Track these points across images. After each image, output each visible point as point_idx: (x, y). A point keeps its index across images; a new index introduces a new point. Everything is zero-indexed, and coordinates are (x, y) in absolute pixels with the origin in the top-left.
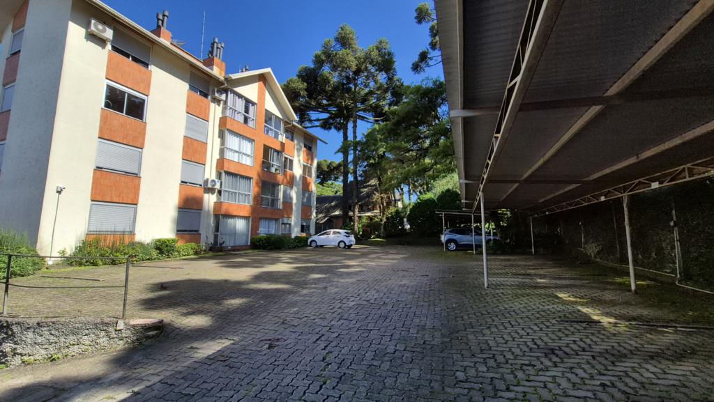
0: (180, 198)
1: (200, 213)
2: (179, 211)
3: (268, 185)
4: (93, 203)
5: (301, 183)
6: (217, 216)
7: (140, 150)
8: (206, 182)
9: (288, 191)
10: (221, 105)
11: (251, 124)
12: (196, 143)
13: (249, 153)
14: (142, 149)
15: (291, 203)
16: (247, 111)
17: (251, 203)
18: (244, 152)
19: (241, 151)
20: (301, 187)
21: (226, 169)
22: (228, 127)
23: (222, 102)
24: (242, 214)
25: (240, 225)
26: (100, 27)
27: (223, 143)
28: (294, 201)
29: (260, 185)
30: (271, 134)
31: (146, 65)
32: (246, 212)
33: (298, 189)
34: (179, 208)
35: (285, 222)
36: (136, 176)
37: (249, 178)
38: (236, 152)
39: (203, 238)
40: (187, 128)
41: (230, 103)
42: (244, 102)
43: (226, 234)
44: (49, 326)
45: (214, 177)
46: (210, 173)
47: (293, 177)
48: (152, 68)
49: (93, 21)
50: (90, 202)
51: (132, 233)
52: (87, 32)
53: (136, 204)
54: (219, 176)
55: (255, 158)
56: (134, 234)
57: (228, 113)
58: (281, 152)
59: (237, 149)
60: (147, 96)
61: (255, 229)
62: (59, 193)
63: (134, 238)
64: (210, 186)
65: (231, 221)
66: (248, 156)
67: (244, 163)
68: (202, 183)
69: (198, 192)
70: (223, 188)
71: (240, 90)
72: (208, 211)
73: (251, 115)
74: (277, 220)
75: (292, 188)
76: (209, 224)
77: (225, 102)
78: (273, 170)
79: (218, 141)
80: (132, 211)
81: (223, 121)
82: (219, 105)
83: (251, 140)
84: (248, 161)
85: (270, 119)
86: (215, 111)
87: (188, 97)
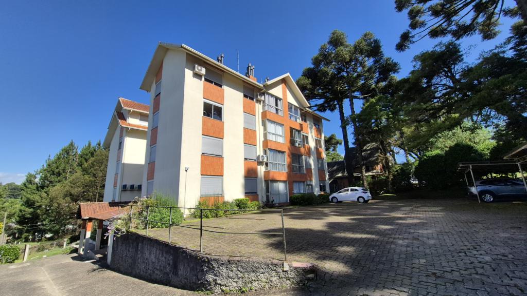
0: (245, 170)
1: (256, 180)
2: (245, 180)
3: (296, 156)
4: (203, 176)
5: (315, 152)
6: (266, 182)
7: (222, 140)
8: (258, 157)
9: (308, 159)
10: (262, 103)
11: (280, 113)
12: (250, 131)
13: (281, 134)
14: (223, 139)
15: (311, 169)
16: (277, 105)
17: (287, 170)
18: (278, 134)
19: (276, 133)
20: (316, 155)
21: (269, 147)
22: (268, 117)
23: (262, 102)
24: (282, 180)
25: (281, 187)
26: (200, 68)
27: (265, 129)
28: (313, 167)
29: (291, 156)
30: (293, 119)
31: (221, 86)
32: (284, 178)
33: (314, 158)
34: (245, 177)
35: (308, 184)
36: (220, 157)
37: (283, 152)
38: (273, 134)
39: (260, 197)
40: (245, 122)
41: (267, 102)
42: (274, 99)
43: (274, 194)
44: (236, 264)
45: (262, 154)
46: (259, 151)
47: (309, 149)
48: (224, 87)
49: (196, 66)
50: (200, 176)
51: (222, 196)
52: (193, 72)
53: (222, 176)
54: (265, 152)
55: (286, 137)
56: (223, 196)
57: (266, 108)
58: (301, 131)
59: (274, 132)
60: (223, 105)
61: (291, 189)
62: (186, 171)
63: (223, 199)
64: (261, 160)
65: (275, 184)
66: (281, 136)
67: (279, 141)
68: (255, 159)
69: (254, 165)
70: (269, 161)
71: (272, 91)
72: (261, 178)
73: (279, 107)
74: (304, 182)
75: (310, 157)
76: (262, 187)
77: (264, 102)
78: (297, 145)
79: (262, 128)
80: (221, 179)
81: (264, 114)
82: (260, 104)
83: (282, 125)
84: (281, 140)
85: (291, 108)
86: (259, 108)
87: (244, 102)
